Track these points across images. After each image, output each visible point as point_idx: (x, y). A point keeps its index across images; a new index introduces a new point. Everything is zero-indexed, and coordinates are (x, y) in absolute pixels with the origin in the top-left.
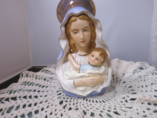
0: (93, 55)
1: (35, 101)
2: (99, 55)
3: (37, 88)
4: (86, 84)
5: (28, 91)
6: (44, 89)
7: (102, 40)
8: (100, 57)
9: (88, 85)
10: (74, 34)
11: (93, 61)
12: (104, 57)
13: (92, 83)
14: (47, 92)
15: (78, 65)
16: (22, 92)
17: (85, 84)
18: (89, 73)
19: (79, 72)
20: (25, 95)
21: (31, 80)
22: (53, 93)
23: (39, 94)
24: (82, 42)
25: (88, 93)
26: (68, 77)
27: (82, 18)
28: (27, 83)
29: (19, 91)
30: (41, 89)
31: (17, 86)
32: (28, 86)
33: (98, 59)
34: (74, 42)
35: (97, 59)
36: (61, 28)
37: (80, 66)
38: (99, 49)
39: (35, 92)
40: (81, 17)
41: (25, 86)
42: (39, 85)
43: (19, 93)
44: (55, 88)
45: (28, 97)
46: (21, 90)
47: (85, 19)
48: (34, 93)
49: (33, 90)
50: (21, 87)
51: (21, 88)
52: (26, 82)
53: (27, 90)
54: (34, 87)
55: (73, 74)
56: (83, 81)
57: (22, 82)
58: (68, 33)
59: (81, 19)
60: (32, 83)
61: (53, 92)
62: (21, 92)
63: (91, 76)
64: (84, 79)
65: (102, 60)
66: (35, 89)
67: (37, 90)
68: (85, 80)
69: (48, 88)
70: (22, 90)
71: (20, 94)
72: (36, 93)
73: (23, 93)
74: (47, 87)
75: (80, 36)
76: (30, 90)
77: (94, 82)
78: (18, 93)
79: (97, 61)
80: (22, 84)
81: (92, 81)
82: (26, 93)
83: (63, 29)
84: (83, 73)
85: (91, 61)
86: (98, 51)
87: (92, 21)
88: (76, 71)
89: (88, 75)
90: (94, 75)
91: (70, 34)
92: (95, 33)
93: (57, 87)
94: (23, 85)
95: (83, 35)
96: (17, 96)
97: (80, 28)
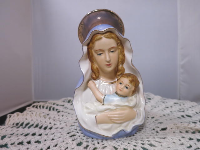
0: (121, 82)
1: (38, 147)
2: (129, 82)
3: (37, 130)
4: (112, 120)
5: (24, 135)
6: (48, 132)
7: (132, 64)
8: (130, 85)
9: (115, 121)
10: (98, 55)
11: (121, 90)
12: (135, 85)
13: (120, 118)
14: (53, 135)
15: (103, 95)
16: (15, 137)
17: (110, 119)
18: (117, 105)
19: (103, 104)
20: (20, 141)
21: (25, 120)
22: (62, 136)
23: (41, 138)
24: (107, 65)
25: (115, 132)
26: (89, 111)
27: (109, 36)
28: (19, 124)
29: (10, 136)
30: (42, 131)
31: (6, 130)
32: (22, 129)
33: (128, 86)
34: (97, 66)
35: (127, 88)
36: (82, 48)
37: (104, 96)
38: (128, 75)
39: (35, 136)
40: (107, 35)
41: (18, 129)
42: (39, 127)
43: (11, 138)
44: (63, 129)
45: (25, 143)
46: (13, 135)
47: (112, 38)
48: (34, 138)
49: (31, 134)
50: (12, 130)
51: (12, 133)
52: (17, 124)
53: (22, 135)
54: (32, 130)
55: (95, 106)
56: (109, 116)
57: (12, 124)
58: (90, 55)
59: (107, 37)
60: (27, 125)
61: (62, 134)
62: (13, 137)
63: (119, 109)
64: (109, 114)
65: (133, 88)
66: (34, 132)
67: (37, 134)
68: (111, 114)
69: (53, 130)
70: (15, 134)
71: (12, 140)
72: (37, 138)
73: (17, 138)
74: (51, 128)
75: (106, 58)
76: (26, 133)
77: (122, 117)
78: (9, 139)
79: (126, 90)
80: (12, 127)
81: (120, 115)
82: (22, 138)
83: (85, 48)
84: (109, 105)
85: (119, 90)
86: (127, 78)
87: (120, 41)
88: (99, 103)
89: (115, 108)
90: (123, 108)
91: (93, 55)
92: (124, 56)
93: (66, 128)
94: (14, 128)
95: (110, 57)
96: (8, 143)
97: (106, 48)
